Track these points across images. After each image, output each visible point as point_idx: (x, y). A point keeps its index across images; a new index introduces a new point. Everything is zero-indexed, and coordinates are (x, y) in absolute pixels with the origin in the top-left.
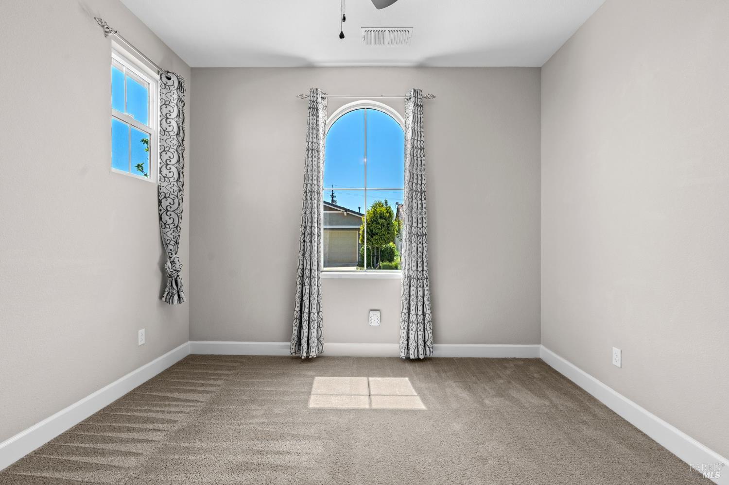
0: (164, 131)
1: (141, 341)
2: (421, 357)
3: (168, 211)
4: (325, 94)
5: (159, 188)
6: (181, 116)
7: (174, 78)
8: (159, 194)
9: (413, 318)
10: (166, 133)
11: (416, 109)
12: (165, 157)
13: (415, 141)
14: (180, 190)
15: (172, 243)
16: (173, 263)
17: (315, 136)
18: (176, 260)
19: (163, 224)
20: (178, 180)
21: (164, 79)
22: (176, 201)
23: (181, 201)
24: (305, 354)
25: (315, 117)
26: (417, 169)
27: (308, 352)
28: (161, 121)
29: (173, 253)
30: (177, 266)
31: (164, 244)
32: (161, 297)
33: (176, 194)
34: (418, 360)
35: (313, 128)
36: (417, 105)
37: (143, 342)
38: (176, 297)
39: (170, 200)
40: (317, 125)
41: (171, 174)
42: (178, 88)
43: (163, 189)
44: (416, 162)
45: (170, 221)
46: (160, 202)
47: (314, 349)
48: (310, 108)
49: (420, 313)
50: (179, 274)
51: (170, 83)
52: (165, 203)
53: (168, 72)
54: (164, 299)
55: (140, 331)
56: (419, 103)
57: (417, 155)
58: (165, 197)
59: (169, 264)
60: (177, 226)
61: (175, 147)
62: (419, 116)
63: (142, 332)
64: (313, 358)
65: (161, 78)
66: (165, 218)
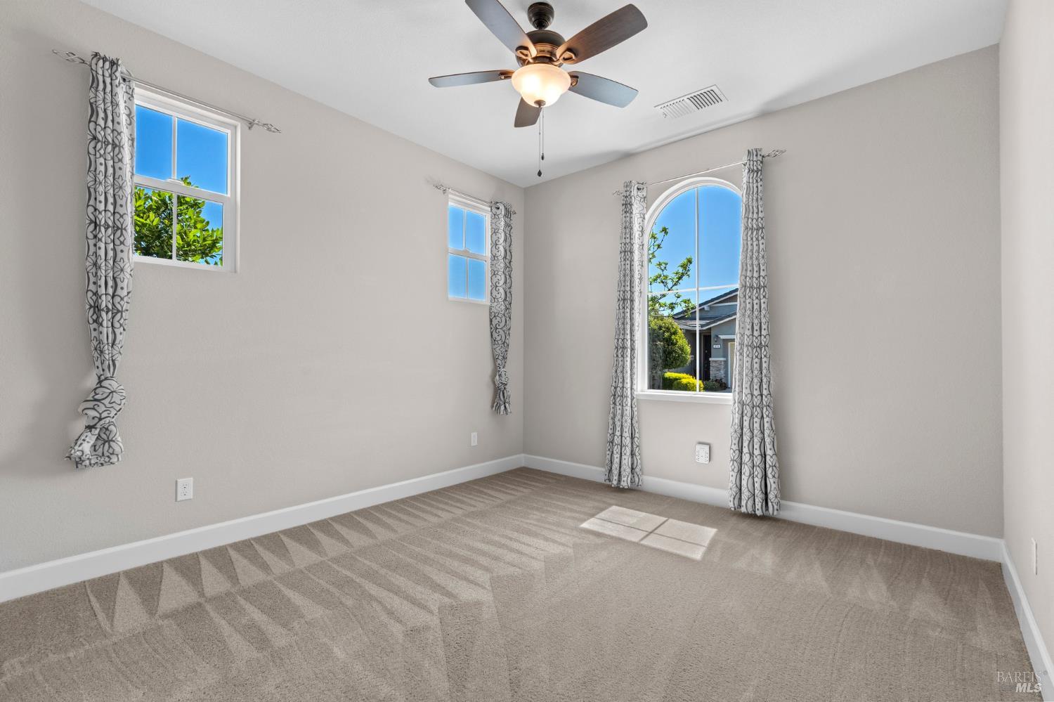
0: (494, 257)
1: (474, 442)
2: (759, 513)
3: (497, 328)
4: (643, 184)
5: (491, 308)
6: (508, 240)
7: (502, 207)
8: (490, 313)
9: (746, 458)
10: (496, 258)
11: (751, 177)
12: (495, 280)
13: (750, 220)
14: (507, 309)
15: (500, 358)
16: (500, 375)
17: (628, 236)
18: (503, 374)
19: (494, 341)
20: (505, 300)
21: (494, 210)
22: (503, 319)
23: (508, 319)
24: (615, 483)
25: (628, 214)
26: (751, 258)
27: (619, 481)
28: (492, 248)
29: (501, 367)
30: (503, 379)
31: (495, 359)
32: (492, 407)
33: (503, 313)
34: (752, 516)
35: (628, 227)
36: (752, 171)
37: (476, 444)
38: (502, 408)
39: (498, 319)
40: (631, 223)
41: (499, 296)
42: (505, 215)
43: (493, 309)
44: (750, 248)
45: (498, 338)
46: (491, 321)
47: (625, 479)
48: (623, 205)
49: (757, 452)
50: (507, 387)
51: (498, 212)
52: (495, 322)
53: (497, 203)
54: (494, 409)
55: (473, 434)
56: (755, 168)
57: (752, 239)
58: (495, 316)
59: (497, 377)
60: (505, 342)
61: (502, 270)
62: (755, 186)
63: (474, 436)
64: (623, 488)
65: (491, 209)
66: (495, 335)
